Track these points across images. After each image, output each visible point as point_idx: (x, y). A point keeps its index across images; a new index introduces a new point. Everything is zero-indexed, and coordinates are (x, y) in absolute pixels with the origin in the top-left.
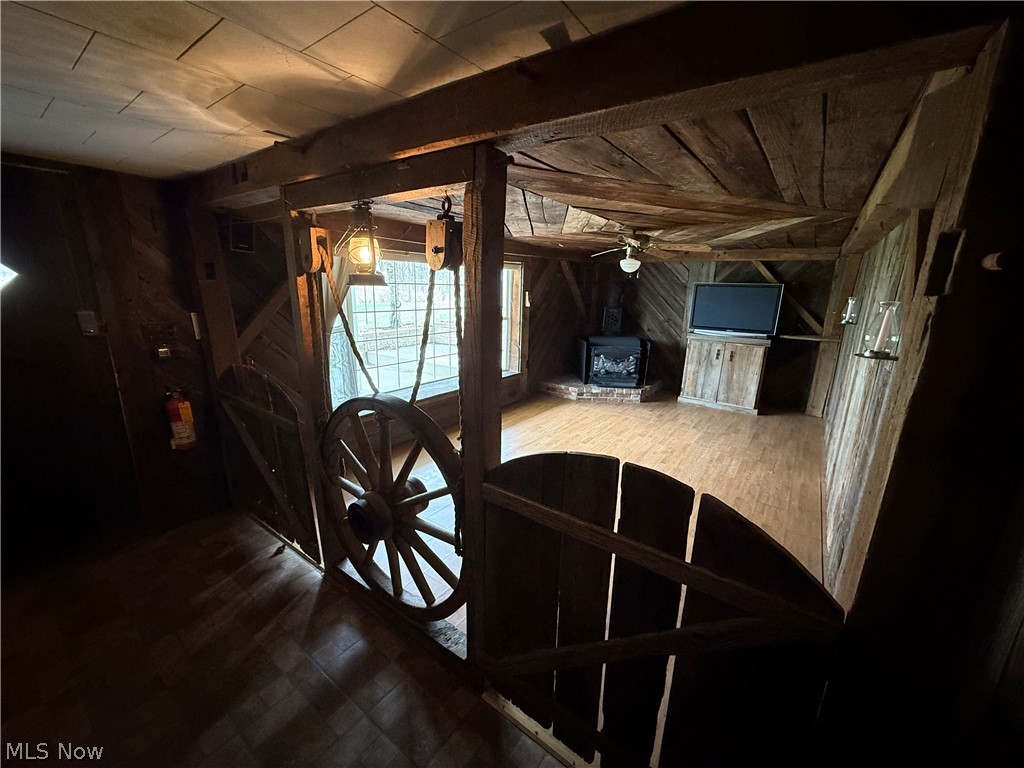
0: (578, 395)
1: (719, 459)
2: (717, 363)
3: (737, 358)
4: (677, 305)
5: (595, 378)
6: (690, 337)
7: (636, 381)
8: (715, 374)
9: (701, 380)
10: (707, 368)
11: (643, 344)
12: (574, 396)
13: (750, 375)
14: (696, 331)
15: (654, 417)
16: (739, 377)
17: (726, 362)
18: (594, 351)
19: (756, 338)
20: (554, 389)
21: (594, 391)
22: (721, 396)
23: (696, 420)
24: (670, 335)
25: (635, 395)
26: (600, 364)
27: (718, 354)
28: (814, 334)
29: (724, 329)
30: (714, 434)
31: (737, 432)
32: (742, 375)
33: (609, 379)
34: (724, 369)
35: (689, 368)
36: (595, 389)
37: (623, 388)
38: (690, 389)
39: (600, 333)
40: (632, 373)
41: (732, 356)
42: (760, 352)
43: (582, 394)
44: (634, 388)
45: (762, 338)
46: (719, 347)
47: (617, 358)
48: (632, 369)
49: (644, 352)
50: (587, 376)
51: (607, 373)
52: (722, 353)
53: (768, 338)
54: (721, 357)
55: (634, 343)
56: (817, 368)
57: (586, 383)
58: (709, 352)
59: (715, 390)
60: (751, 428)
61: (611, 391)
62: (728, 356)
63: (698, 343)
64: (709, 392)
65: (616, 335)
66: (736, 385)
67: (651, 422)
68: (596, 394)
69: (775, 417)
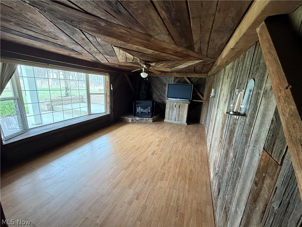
0: (132, 120)
1: (176, 143)
2: (175, 109)
3: (181, 107)
4: (163, 90)
5: (138, 115)
6: (167, 101)
7: (151, 115)
8: (175, 112)
9: (171, 114)
10: (172, 110)
11: (153, 103)
12: (130, 121)
13: (185, 112)
14: (169, 99)
15: (156, 127)
16: (181, 113)
17: (178, 109)
18: (137, 105)
19: (186, 101)
20: (124, 119)
21: (137, 119)
22: (177, 119)
23: (169, 128)
24: (161, 100)
25: (151, 120)
26: (139, 110)
27: (175, 106)
28: (201, 99)
29: (177, 98)
30: (174, 133)
31: (181, 131)
32: (182, 112)
33: (142, 115)
34: (177, 111)
35: (167, 110)
36: (138, 119)
37: (146, 117)
38: (168, 117)
39: (139, 99)
40: (150, 113)
41: (179, 107)
42: (187, 105)
43: (133, 120)
44: (150, 117)
45: (187, 101)
46: (175, 104)
47: (145, 108)
48: (149, 111)
49: (153, 105)
50: (135, 114)
51: (142, 112)
52: (176, 106)
53: (189, 101)
54: (176, 107)
55: (150, 103)
56: (202, 110)
57: (134, 116)
58: (173, 105)
59: (175, 117)
60: (185, 129)
61: (143, 119)
62: (178, 107)
63: (169, 103)
64: (173, 118)
65: (144, 100)
66: (181, 116)
67: (155, 129)
68: (138, 120)
69: (192, 125)
